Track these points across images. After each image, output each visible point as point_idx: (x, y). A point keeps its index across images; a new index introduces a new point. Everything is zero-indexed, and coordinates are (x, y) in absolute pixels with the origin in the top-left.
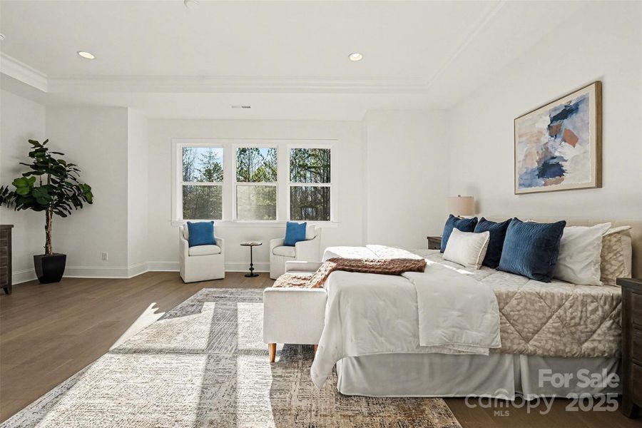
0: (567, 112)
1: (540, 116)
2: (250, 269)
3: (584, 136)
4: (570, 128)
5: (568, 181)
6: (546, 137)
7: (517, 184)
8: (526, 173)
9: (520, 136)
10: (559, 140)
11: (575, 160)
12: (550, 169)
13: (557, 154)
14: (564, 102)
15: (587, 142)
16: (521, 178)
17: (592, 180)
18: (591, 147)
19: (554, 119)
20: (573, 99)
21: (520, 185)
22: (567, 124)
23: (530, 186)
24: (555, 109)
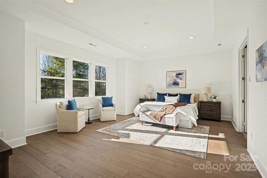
0: (180, 74)
1: (174, 73)
2: (88, 120)
3: (183, 79)
4: (181, 77)
5: (180, 86)
6: (175, 77)
7: (167, 86)
8: (170, 84)
9: (168, 76)
10: (178, 79)
11: (181, 83)
12: (176, 84)
13: (177, 81)
14: (179, 72)
15: (184, 80)
16: (168, 84)
17: (185, 87)
18: (185, 81)
19: (177, 74)
20: (181, 72)
21: (168, 86)
22: (180, 76)
23: (171, 86)
24: (177, 73)
